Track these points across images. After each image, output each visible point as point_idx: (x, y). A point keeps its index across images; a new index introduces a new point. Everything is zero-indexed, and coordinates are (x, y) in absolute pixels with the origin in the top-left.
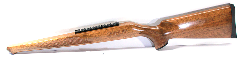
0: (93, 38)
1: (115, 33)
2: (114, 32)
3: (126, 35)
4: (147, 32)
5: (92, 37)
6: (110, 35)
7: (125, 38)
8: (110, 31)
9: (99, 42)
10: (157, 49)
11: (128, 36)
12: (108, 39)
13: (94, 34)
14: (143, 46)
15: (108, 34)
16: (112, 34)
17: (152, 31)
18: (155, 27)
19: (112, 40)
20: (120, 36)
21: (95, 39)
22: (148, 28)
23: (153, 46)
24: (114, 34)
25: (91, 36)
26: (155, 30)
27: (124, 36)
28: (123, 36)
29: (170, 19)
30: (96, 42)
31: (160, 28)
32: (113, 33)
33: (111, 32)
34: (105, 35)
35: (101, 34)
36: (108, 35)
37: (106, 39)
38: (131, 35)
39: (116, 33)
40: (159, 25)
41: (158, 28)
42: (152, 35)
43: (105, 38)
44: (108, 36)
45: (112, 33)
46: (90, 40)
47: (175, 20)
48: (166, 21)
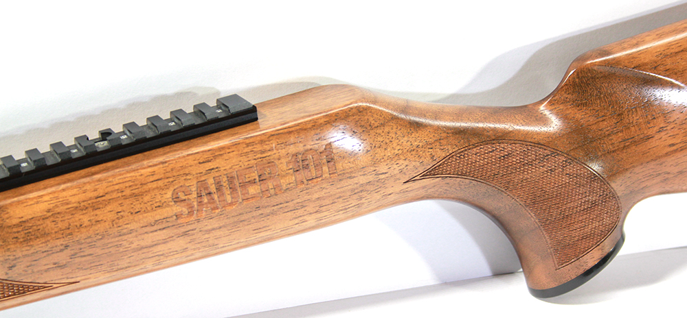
0: (48, 253)
1: (233, 189)
2: (225, 183)
3: (322, 194)
4: (478, 156)
5: (38, 245)
6: (190, 213)
7: (311, 220)
8: (195, 170)
9: (102, 278)
10: (542, 293)
11: (339, 205)
12: (181, 243)
13: (52, 214)
14: (426, 277)
15: (177, 200)
16: (212, 201)
17: (518, 148)
18: (528, 112)
19: (213, 250)
20: (273, 213)
21: (62, 257)
22: (484, 129)
23: (501, 273)
24: (229, 198)
25: (29, 233)
26: (537, 139)
27: (310, 209)
28: (300, 212)
29: (637, 45)
30: (72, 285)
31: (564, 117)
32: (219, 188)
33: (202, 185)
34: (150, 217)
35: (114, 206)
36: (177, 209)
37: (161, 248)
38: (359, 191)
39: (244, 185)
40: (553, 99)
41: (554, 125)
42: (516, 178)
43: (149, 239)
44: (178, 216)
45: (213, 189)
46: (20, 274)
47: (669, 45)
48: (607, 63)
